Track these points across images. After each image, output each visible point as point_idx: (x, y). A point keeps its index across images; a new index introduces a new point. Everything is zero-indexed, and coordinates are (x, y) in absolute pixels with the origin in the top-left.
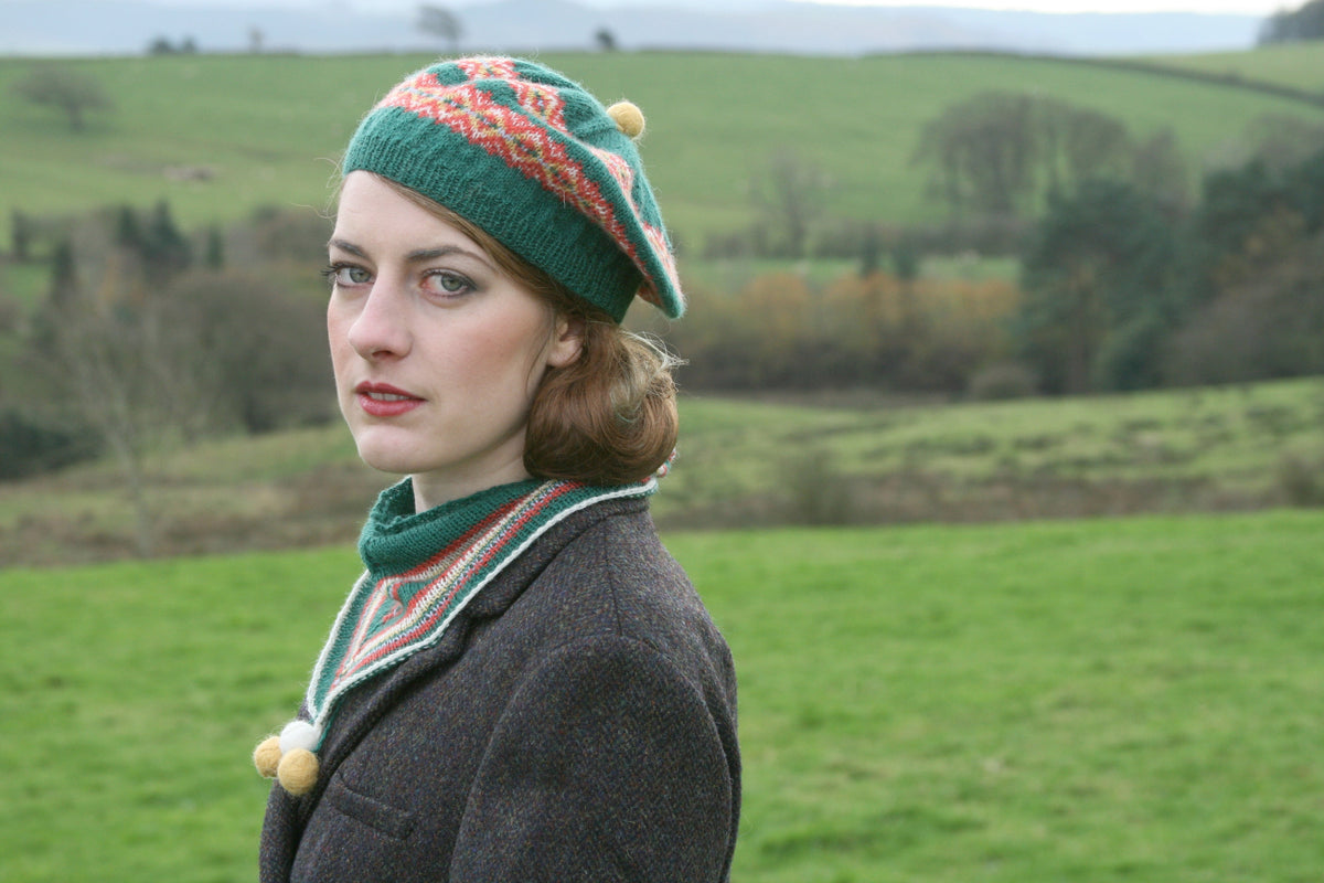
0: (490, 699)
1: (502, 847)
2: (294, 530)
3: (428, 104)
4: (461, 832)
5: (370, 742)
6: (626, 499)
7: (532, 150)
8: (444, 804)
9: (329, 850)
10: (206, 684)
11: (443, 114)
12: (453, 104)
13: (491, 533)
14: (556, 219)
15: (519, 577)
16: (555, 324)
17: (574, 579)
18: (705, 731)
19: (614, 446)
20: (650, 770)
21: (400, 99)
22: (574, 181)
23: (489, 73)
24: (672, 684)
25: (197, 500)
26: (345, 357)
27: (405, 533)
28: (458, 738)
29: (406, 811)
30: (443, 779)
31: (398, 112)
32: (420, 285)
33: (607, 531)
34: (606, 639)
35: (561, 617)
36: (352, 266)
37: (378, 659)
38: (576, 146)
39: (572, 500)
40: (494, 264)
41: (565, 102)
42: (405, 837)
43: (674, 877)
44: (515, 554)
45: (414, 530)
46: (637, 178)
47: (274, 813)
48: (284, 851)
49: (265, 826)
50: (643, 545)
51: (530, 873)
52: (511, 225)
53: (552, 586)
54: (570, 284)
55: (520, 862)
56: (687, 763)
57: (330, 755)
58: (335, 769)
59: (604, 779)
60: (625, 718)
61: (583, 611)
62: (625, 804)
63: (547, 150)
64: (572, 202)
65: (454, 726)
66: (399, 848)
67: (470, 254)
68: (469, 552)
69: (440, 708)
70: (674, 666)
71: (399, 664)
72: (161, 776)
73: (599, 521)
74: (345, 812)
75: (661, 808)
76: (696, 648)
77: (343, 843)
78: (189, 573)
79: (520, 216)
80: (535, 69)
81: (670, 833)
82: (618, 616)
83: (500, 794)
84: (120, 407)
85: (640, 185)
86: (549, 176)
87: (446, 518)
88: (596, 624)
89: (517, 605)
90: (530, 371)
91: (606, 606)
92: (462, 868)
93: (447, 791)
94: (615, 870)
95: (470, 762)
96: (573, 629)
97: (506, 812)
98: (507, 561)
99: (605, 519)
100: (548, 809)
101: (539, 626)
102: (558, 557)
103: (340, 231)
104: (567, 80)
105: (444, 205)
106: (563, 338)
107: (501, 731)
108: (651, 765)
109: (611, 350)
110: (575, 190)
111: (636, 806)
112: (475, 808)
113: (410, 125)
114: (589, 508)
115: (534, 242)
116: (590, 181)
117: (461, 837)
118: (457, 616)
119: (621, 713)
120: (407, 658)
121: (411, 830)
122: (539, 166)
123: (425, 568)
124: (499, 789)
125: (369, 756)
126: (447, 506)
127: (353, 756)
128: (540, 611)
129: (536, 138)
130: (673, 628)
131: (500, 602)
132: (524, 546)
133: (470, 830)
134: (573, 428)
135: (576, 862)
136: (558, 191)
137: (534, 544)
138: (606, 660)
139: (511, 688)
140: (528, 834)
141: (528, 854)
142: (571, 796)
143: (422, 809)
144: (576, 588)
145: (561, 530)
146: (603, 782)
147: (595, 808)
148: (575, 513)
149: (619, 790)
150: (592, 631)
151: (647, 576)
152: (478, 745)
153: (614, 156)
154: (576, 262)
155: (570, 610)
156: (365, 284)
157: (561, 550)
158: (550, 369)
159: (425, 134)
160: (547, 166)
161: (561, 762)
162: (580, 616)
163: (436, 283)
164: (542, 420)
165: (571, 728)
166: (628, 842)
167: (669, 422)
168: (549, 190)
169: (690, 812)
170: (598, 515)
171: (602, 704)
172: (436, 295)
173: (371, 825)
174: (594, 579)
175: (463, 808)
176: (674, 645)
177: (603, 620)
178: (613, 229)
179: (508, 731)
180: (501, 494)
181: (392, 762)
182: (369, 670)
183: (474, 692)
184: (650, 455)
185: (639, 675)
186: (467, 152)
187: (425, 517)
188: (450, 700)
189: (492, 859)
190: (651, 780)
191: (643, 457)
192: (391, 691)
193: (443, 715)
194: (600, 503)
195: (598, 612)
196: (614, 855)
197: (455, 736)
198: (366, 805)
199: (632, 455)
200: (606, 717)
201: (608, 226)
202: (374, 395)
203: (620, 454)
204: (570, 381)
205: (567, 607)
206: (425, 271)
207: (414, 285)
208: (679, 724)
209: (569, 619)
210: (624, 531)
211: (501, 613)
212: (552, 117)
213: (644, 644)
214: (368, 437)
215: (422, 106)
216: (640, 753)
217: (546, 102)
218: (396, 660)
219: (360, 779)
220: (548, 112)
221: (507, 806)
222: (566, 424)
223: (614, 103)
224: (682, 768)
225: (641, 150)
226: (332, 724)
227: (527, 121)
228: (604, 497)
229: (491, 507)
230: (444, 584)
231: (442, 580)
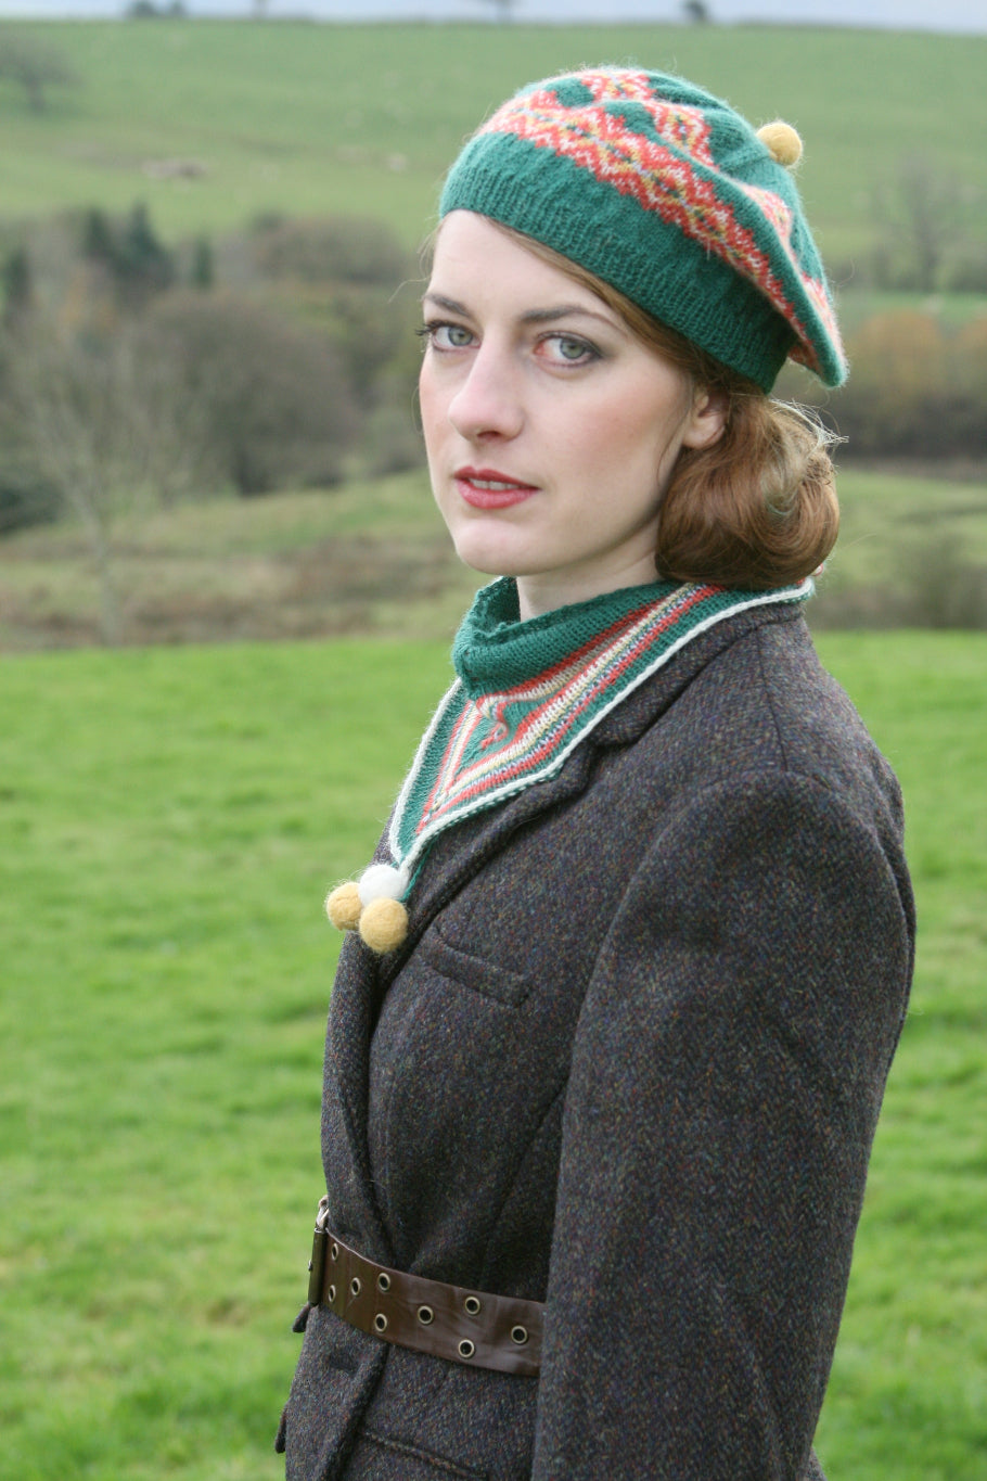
0: (625, 844)
1: (642, 1018)
2: (293, 616)
3: (547, 130)
4: (588, 1000)
5: (474, 891)
6: (780, 605)
7: (673, 190)
8: (567, 967)
9: (426, 1017)
10: (189, 802)
11: (565, 144)
12: (578, 132)
13: (619, 645)
14: (699, 272)
15: (655, 698)
16: (693, 397)
17: (725, 701)
18: (884, 885)
19: (766, 544)
20: (820, 929)
21: (512, 123)
22: (723, 228)
23: (619, 91)
24: (847, 829)
25: (174, 577)
26: (442, 435)
27: (512, 643)
28: (585, 889)
29: (520, 973)
30: (565, 938)
31: (510, 140)
32: (535, 352)
33: (760, 643)
34: (768, 775)
35: (713, 748)
36: (451, 325)
37: (481, 794)
38: (726, 185)
39: (717, 605)
40: (623, 327)
41: (711, 126)
42: (518, 1005)
43: (847, 1056)
44: (650, 670)
45: (522, 640)
46: (795, 220)
47: (349, 971)
48: (361, 1017)
49: (337, 986)
50: (803, 660)
51: (678, 1048)
52: (646, 280)
53: (698, 710)
54: (714, 350)
55: (666, 1035)
56: (862, 922)
57: (423, 907)
58: (429, 922)
59: (767, 941)
60: (791, 868)
61: (739, 741)
62: (791, 970)
63: (691, 189)
64: (719, 252)
65: (580, 875)
66: (511, 1017)
67: (596, 316)
68: (592, 667)
69: (562, 852)
70: (848, 807)
71: (508, 800)
72: (135, 912)
73: (749, 631)
74: (444, 974)
75: (833, 975)
76: (869, 784)
77: (442, 1010)
78: (166, 665)
79: (657, 269)
80: (674, 84)
81: (841, 1005)
82: (782, 747)
83: (639, 956)
84: (84, 458)
85: (799, 229)
86: (692, 221)
87: (562, 627)
88: (756, 758)
89: (653, 732)
90: (663, 455)
91: (768, 735)
92: (591, 1042)
93: (570, 951)
94: (779, 1045)
95: (599, 917)
96: (729, 762)
97: (646, 978)
98: (641, 678)
99: (756, 629)
100: (699, 974)
101: (687, 758)
102: (703, 674)
103: (439, 283)
104: (711, 98)
105: (565, 256)
106: (702, 414)
107: (641, 882)
108: (821, 924)
109: (759, 429)
110: (723, 239)
111: (804, 972)
112: (607, 971)
113: (525, 156)
114: (738, 615)
115: (673, 300)
116: (743, 228)
117: (589, 1004)
118: (580, 745)
119: (786, 863)
120: (519, 793)
121: (527, 996)
122: (680, 209)
123: (534, 684)
124: (636, 950)
125: (473, 908)
126: (562, 611)
127: (452, 907)
128: (686, 739)
129: (679, 176)
130: (844, 762)
131: (632, 727)
132: (660, 661)
133: (600, 998)
134: (717, 522)
135: (733, 1037)
136: (704, 239)
137: (673, 659)
138: (769, 801)
139: (651, 831)
140: (675, 1003)
141: (675, 1027)
142: (728, 960)
143: (539, 972)
144: (729, 712)
145: (704, 641)
146: (765, 944)
147: (756, 974)
148: (721, 622)
149: (783, 954)
150: (752, 765)
151: (812, 698)
152: (610, 898)
153: (770, 195)
154: (722, 324)
155: (724, 740)
156: (466, 348)
157: (705, 666)
158: (686, 451)
159: (544, 168)
160: (692, 209)
161: (714, 920)
162: (736, 748)
163: (554, 349)
164: (679, 514)
165: (726, 880)
166: (794, 1015)
167: (829, 515)
168: (693, 238)
169: (865, 979)
170: (750, 624)
171: (763, 852)
172: (554, 364)
173: (477, 990)
174: (751, 702)
175: (590, 973)
176: (848, 782)
177: (764, 752)
178: (768, 286)
179: (649, 882)
180: (630, 598)
181: (502, 915)
182: (472, 807)
183: (604, 836)
184: (807, 553)
185: (808, 818)
186: (595, 191)
187: (534, 625)
188: (574, 844)
189: (629, 1032)
190: (821, 942)
191: (799, 557)
192: (501, 833)
193: (566, 862)
194: (751, 609)
195: (758, 742)
196: (777, 1029)
197: (580, 887)
198: (471, 965)
199: (786, 554)
200: (769, 868)
201: (762, 281)
202: (477, 483)
203: (773, 554)
204: (713, 467)
205: (719, 736)
206: (542, 334)
207: (527, 351)
208: (854, 876)
209: (723, 751)
210: (780, 644)
211: (635, 741)
212: (695, 147)
213: (814, 781)
214: (470, 534)
215: (540, 133)
216: (809, 909)
217: (690, 128)
218: (505, 795)
219: (462, 935)
220: (691, 140)
221: (648, 970)
222: (709, 519)
223: (765, 123)
224: (857, 928)
225: (799, 183)
226: (424, 871)
227: (668, 153)
228: (755, 602)
229: (617, 613)
230: (562, 704)
231: (559, 699)
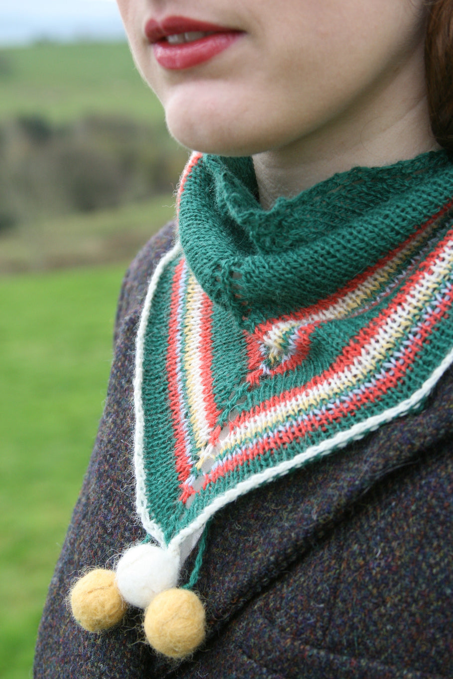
181: (392, 599)
230: (404, 314)
231: (399, 309)
